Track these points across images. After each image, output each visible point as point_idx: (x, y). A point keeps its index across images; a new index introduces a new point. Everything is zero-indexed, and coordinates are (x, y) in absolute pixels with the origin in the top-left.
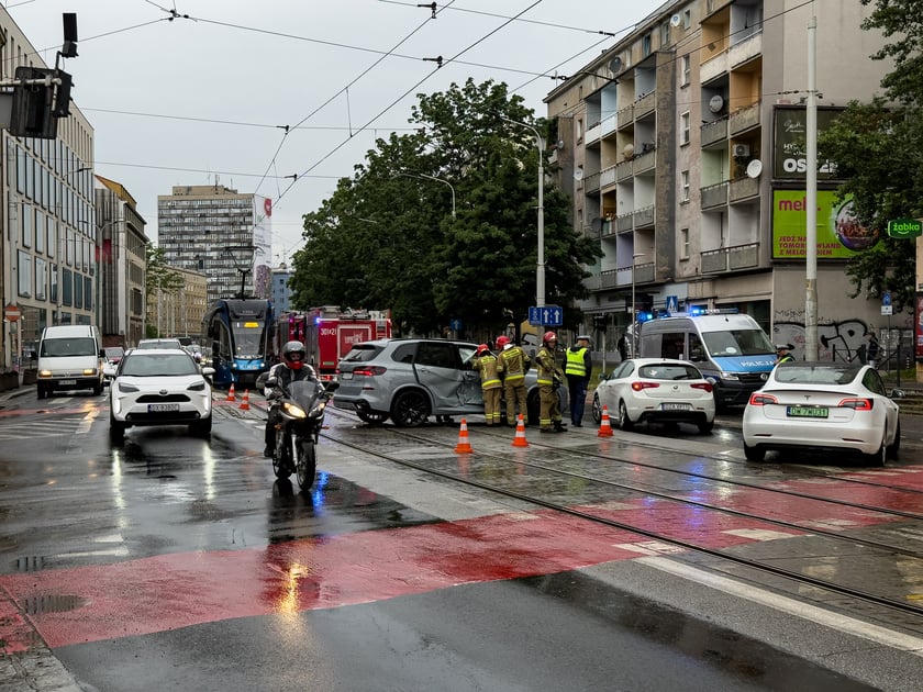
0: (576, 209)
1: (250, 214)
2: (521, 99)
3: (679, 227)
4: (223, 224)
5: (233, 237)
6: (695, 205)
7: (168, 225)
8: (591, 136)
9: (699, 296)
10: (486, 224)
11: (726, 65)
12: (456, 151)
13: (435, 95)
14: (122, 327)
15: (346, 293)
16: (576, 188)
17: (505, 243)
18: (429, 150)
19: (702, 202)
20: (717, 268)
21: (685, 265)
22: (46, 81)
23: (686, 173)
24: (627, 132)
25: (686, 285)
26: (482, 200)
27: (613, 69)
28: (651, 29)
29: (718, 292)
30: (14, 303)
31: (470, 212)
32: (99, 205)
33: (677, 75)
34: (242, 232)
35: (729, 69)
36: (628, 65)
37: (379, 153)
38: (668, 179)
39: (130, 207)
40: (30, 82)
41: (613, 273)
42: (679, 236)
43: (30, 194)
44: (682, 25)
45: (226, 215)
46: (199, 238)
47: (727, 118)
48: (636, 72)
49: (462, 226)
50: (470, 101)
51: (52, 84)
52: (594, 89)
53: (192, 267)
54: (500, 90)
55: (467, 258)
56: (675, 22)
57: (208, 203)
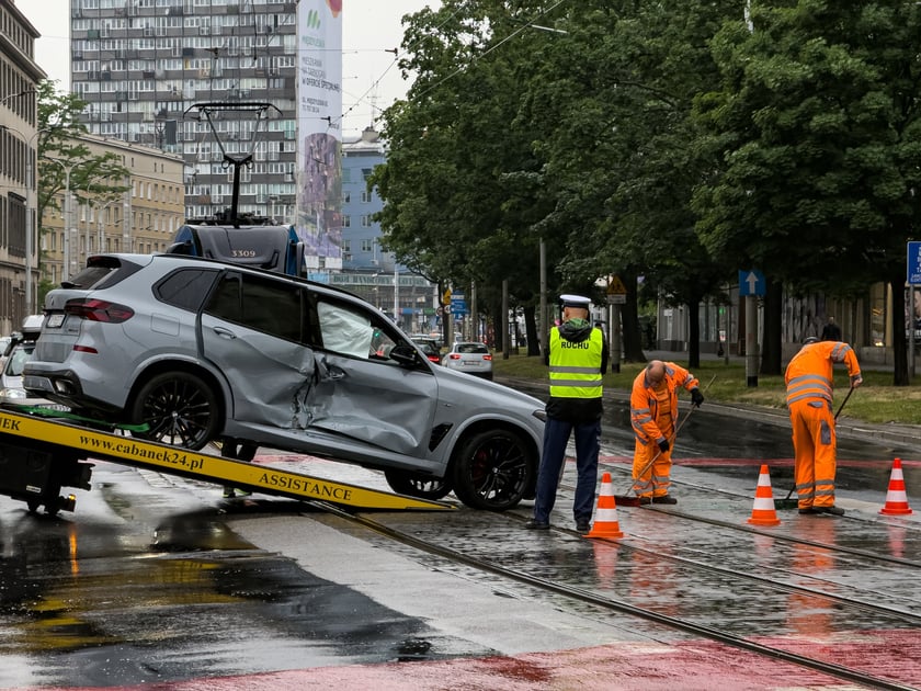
1: (292, 8)
4: (226, 32)
5: (247, 64)
7: (94, 36)
10: (818, 43)
15: (505, 206)
17: (865, 87)
34: (269, 52)
46: (165, 66)
49: (763, 48)
53: (148, 139)
55: (772, 121)
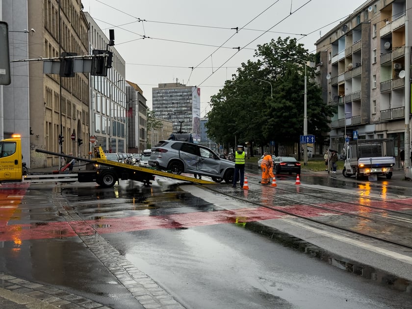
0: (328, 92)
1: (191, 95)
2: (303, 45)
3: (372, 99)
4: (180, 99)
5: (184, 105)
6: (378, 90)
7: (157, 100)
8: (334, 60)
9: (380, 130)
10: (284, 100)
11: (391, 29)
12: (274, 68)
13: (265, 44)
14: (137, 144)
15: (229, 130)
16: (328, 83)
17: (293, 108)
18: (262, 68)
19: (381, 89)
20: (387, 118)
21: (374, 116)
22: (103, 55)
23: (375, 76)
24: (349, 58)
25: (374, 125)
26: (283, 90)
27: (343, 30)
28: (360, 13)
29: (388, 128)
30: (93, 136)
31: (278, 95)
32: (128, 93)
33: (371, 32)
34: (188, 103)
35: (392, 31)
36: (351, 28)
37: (243, 69)
38: (367, 79)
39: (140, 93)
40: (98, 55)
41: (343, 120)
42: (372, 103)
43: (100, 90)
44: (373, 11)
45: (181, 96)
46: (169, 106)
47: (391, 52)
48: (353, 32)
49: (274, 101)
50: (280, 46)
51: (106, 56)
52: (336, 39)
53: (166, 118)
54: (293, 42)
55: (276, 114)
56: (370, 10)
57: (173, 90)
